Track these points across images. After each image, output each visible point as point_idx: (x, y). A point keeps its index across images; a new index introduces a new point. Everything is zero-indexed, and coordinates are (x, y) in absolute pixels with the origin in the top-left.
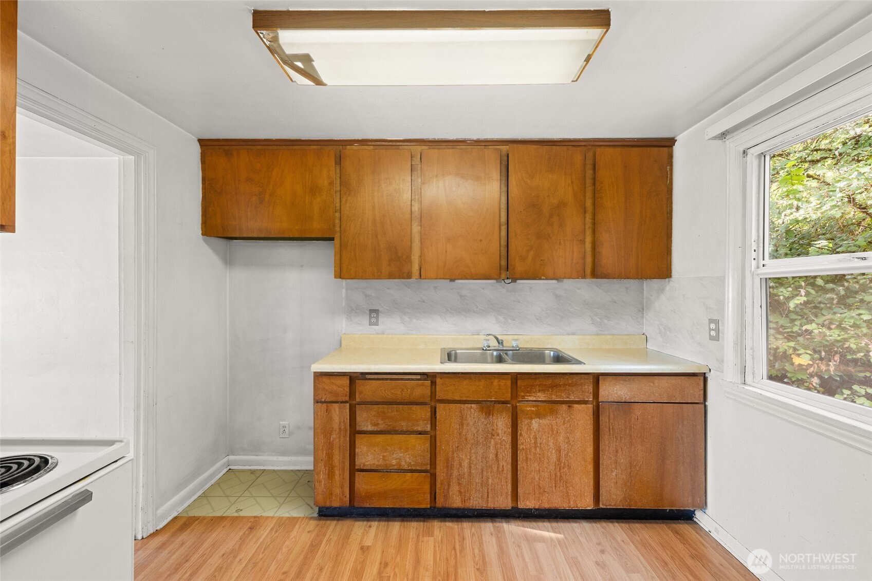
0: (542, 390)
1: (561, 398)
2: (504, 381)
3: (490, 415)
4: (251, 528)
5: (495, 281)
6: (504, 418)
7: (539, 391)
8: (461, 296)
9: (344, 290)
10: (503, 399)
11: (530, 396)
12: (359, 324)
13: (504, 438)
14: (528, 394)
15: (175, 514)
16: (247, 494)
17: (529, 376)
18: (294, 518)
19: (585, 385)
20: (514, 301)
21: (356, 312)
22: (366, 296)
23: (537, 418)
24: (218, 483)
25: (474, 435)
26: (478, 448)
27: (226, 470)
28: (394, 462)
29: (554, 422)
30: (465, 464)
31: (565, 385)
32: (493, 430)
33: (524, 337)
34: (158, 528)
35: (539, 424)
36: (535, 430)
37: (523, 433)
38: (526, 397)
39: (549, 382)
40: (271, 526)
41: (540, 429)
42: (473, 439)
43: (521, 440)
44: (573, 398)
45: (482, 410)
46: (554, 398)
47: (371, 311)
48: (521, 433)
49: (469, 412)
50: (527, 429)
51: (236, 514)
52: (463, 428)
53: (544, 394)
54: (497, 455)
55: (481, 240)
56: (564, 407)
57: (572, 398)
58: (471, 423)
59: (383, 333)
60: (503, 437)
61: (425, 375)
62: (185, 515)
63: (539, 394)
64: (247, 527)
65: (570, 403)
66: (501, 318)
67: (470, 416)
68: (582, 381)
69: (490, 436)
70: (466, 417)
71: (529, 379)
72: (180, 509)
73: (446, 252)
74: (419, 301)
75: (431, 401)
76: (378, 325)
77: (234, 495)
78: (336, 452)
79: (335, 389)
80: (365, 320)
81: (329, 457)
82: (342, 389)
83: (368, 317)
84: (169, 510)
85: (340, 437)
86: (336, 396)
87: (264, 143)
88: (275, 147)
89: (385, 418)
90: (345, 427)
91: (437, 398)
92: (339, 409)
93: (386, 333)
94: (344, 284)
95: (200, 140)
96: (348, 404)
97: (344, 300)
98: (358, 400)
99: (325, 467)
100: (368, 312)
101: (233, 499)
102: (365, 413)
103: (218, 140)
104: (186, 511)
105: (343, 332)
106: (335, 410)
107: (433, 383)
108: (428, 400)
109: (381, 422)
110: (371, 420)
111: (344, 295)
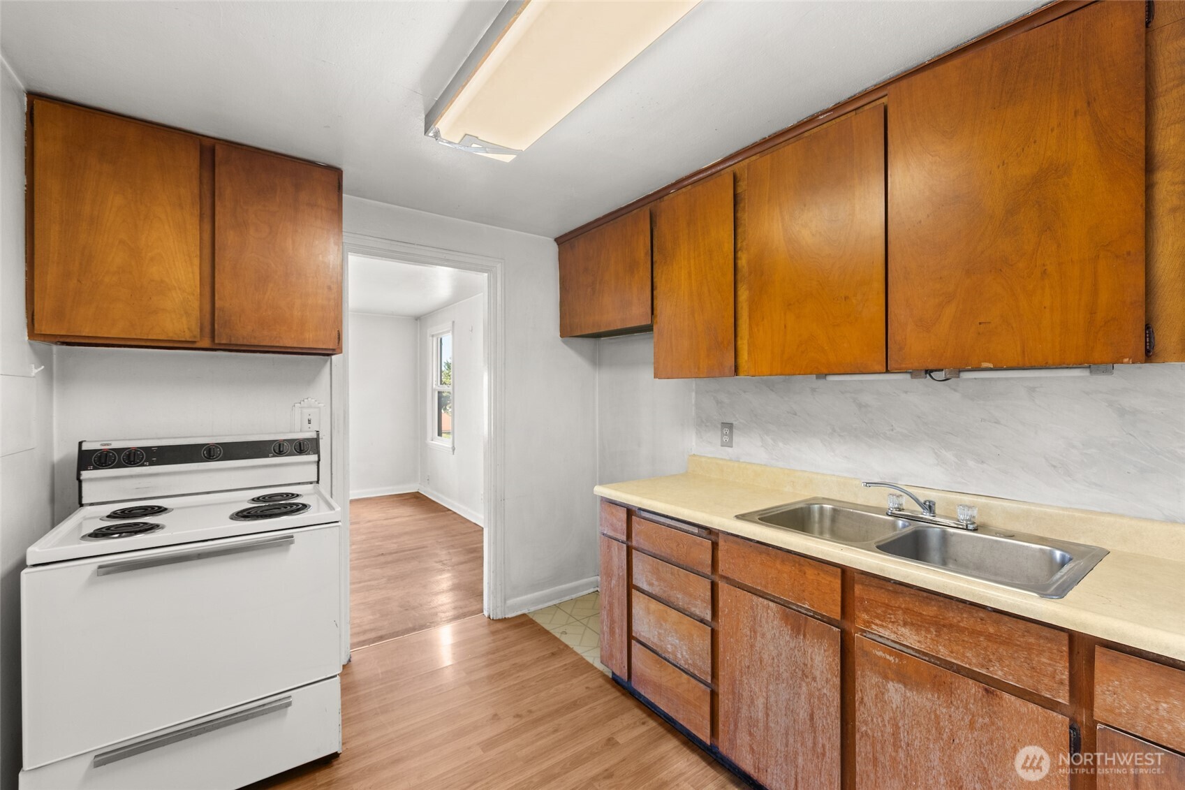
0: (912, 624)
1: (963, 661)
2: (829, 578)
3: (798, 633)
4: (553, 654)
5: (908, 376)
6: (825, 651)
7: (905, 624)
8: (860, 406)
9: (694, 395)
10: (827, 613)
11: (882, 626)
12: (710, 442)
13: (825, 691)
14: (877, 621)
15: (525, 611)
16: (585, 621)
17: (882, 582)
18: (592, 666)
19: (1041, 653)
20: (983, 420)
21: (706, 425)
22: (718, 402)
23: (899, 681)
24: (576, 600)
25: (773, 659)
26: (780, 686)
27: (592, 590)
28: (670, 648)
29: (944, 710)
30: (760, 702)
31: (974, 633)
32: (805, 665)
33: (1005, 504)
34: (507, 617)
35: (905, 698)
36: (894, 706)
37: (866, 699)
38: (874, 627)
39: (930, 611)
40: (567, 662)
41: (907, 712)
42: (772, 665)
43: (861, 714)
44: (1000, 673)
45: (785, 618)
46: (943, 652)
47: (723, 425)
48: (862, 699)
49: (765, 614)
50: (876, 695)
51: (558, 635)
52: (755, 638)
53: (918, 634)
54: (812, 718)
55: (846, 298)
56: (973, 688)
57: (998, 673)
58: (769, 636)
59: (738, 460)
60: (823, 687)
61: (709, 532)
62: (531, 616)
63: (903, 630)
64: (551, 651)
65: (992, 686)
66: (949, 456)
67: (767, 622)
68: (1032, 640)
69: (800, 674)
70: (761, 622)
71: (882, 588)
72: (533, 609)
73: (785, 327)
74: (788, 412)
75: (712, 573)
76: (732, 447)
77: (576, 617)
78: (616, 605)
79: (615, 521)
80: (715, 437)
81: (610, 607)
82: (620, 524)
83: (720, 433)
84: (519, 604)
85: (619, 586)
86: (615, 530)
87: (596, 225)
88: (604, 225)
89: (659, 579)
90: (623, 575)
91: (720, 572)
92: (618, 549)
93: (741, 461)
94: (694, 386)
95: (556, 240)
96: (625, 546)
97: (694, 408)
98: (634, 543)
99: (608, 617)
100: (720, 426)
101: (571, 620)
102: (640, 564)
103: (566, 235)
104: (535, 612)
105: (693, 453)
106: (615, 548)
107: (715, 546)
108: (708, 571)
109: (656, 583)
110: (647, 576)
111: (693, 401)
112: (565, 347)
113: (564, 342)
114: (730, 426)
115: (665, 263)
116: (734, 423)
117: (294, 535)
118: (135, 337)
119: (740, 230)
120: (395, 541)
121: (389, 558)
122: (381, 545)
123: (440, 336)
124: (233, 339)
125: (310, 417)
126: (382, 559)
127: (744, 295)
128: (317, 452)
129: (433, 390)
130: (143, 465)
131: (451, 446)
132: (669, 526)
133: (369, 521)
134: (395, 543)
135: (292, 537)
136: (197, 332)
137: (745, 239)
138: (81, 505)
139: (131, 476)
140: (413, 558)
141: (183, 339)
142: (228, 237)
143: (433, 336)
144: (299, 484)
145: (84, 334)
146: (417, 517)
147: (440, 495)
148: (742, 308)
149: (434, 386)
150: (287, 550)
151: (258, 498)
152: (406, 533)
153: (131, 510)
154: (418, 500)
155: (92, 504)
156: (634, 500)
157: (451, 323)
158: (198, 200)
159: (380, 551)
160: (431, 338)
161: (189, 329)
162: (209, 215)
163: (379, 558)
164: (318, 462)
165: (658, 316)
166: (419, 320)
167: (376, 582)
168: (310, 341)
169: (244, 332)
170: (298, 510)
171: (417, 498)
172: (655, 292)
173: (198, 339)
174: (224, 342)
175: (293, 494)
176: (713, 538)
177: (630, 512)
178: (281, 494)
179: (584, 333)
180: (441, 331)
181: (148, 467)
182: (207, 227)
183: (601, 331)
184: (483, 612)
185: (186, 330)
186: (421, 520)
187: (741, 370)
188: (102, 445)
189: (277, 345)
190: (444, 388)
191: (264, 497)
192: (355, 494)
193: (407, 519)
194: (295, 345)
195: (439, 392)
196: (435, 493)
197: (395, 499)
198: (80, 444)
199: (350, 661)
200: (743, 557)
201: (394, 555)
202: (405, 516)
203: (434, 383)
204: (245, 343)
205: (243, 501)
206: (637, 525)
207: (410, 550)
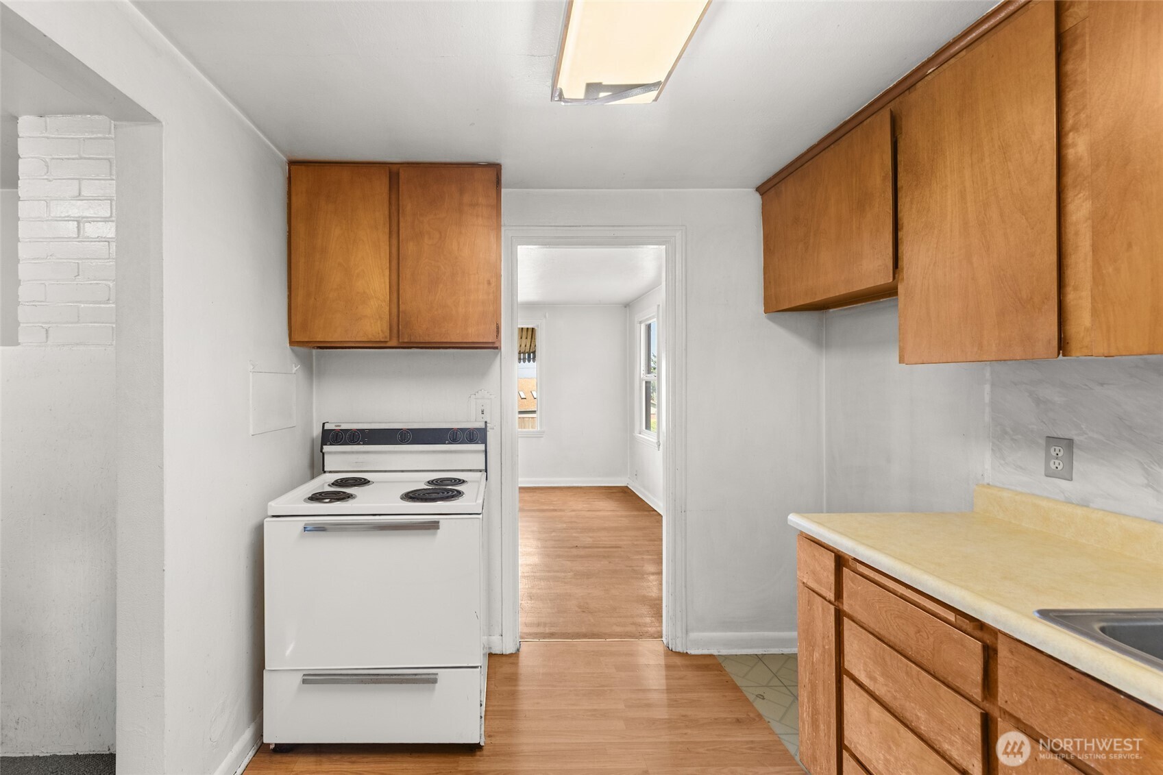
4: (739, 721)
9: (987, 388)
12: (1021, 468)
15: (714, 652)
21: (1013, 440)
22: (1039, 401)
34: (689, 652)
40: (756, 739)
47: (1052, 440)
59: (1084, 504)
62: (720, 660)
64: (736, 716)
72: (725, 652)
75: (985, 698)
76: (1071, 479)
77: (783, 680)
78: (820, 688)
79: (818, 569)
80: (1036, 462)
81: (812, 688)
82: (825, 574)
83: (1042, 454)
84: (704, 642)
85: (824, 663)
86: (818, 581)
87: (811, 155)
88: (822, 153)
89: (885, 674)
90: (829, 649)
91: (1001, 702)
92: (823, 609)
93: (1091, 505)
94: (988, 375)
95: (758, 189)
96: (832, 608)
97: (987, 410)
98: (846, 607)
99: (808, 702)
100: (1043, 442)
101: (775, 682)
102: (856, 642)
103: (770, 180)
104: (726, 657)
105: (986, 481)
106: (818, 607)
107: (989, 654)
108: (976, 692)
109: (881, 679)
110: (865, 664)
111: (987, 399)
112: (771, 324)
113: (769, 319)
114: (1069, 444)
115: (916, 185)
116: (1076, 438)
117: (441, 521)
118: (347, 340)
119: (1070, 96)
120: (591, 535)
121: (582, 552)
122: (578, 537)
123: (648, 322)
124: (412, 338)
125: (483, 408)
126: (575, 552)
127: (1080, 209)
128: (484, 441)
129: (641, 380)
130: (359, 444)
131: (656, 441)
132: (902, 597)
133: (573, 511)
134: (590, 537)
135: (438, 522)
136: (387, 334)
137: (1084, 107)
138: (325, 472)
139: (352, 453)
140: (604, 557)
141: (378, 340)
142: (410, 248)
143: (640, 323)
144: (471, 470)
145: (318, 340)
146: (618, 513)
147: (647, 493)
148: (1076, 234)
149: (642, 376)
150: (435, 534)
151: (432, 481)
152: (605, 529)
153: (347, 479)
154: (625, 495)
155: (330, 472)
156: (847, 546)
157: (656, 306)
158: (388, 220)
159: (575, 543)
160: (639, 325)
161: (382, 330)
162: (394, 231)
163: (572, 550)
164: (486, 451)
165: (905, 270)
166: (628, 306)
167: (563, 574)
168: (473, 335)
169: (420, 334)
170: (453, 497)
171: (625, 492)
172: (900, 234)
173: (388, 340)
174: (406, 340)
175: (460, 480)
176: (988, 639)
177: (841, 561)
178: (450, 479)
179: (793, 305)
180: (648, 317)
181: (362, 446)
182: (394, 242)
183: (816, 300)
184: (662, 637)
185: (380, 332)
186: (621, 516)
187: (1074, 345)
188: (336, 426)
189: (445, 341)
190: (651, 377)
191: (437, 480)
192: (524, 482)
193: (609, 513)
194: (460, 341)
195: (646, 382)
196: (642, 490)
197: (604, 491)
198: (324, 424)
199: (518, 650)
200: (1053, 693)
201: (587, 550)
202: (608, 509)
203: (642, 372)
204: (421, 341)
205: (419, 482)
206: (850, 582)
207: (604, 547)
